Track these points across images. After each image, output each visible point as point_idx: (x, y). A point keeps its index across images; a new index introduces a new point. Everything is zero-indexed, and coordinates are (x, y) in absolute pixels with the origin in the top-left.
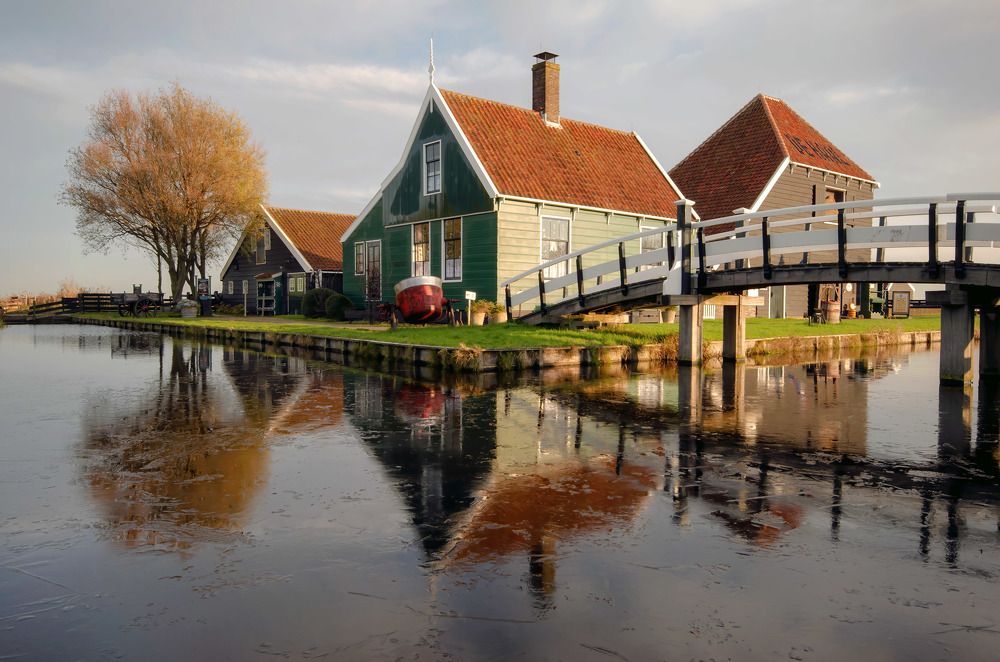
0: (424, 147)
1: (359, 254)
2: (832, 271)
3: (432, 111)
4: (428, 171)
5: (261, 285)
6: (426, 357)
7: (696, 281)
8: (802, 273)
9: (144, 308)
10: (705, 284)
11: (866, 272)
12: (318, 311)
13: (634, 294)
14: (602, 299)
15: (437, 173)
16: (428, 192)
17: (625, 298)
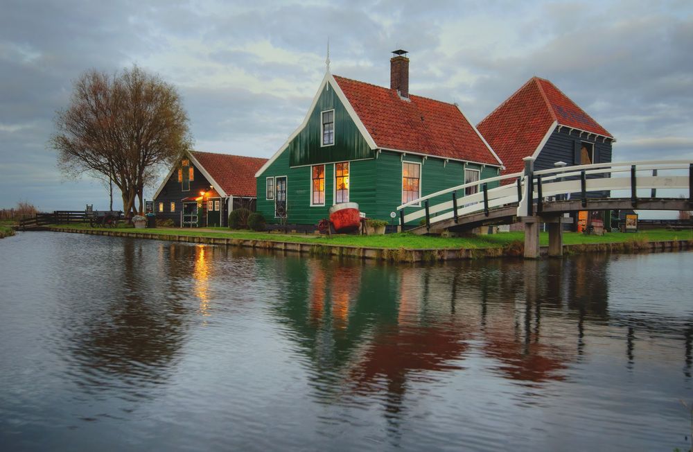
0: (321, 115)
1: (269, 185)
2: (626, 203)
3: (327, 89)
4: (324, 130)
5: (186, 206)
6: (369, 254)
7: (536, 207)
8: (607, 204)
9: (109, 222)
10: (542, 209)
11: (649, 204)
12: (241, 224)
13: (492, 216)
14: (470, 219)
15: (331, 131)
16: (324, 144)
17: (487, 218)
